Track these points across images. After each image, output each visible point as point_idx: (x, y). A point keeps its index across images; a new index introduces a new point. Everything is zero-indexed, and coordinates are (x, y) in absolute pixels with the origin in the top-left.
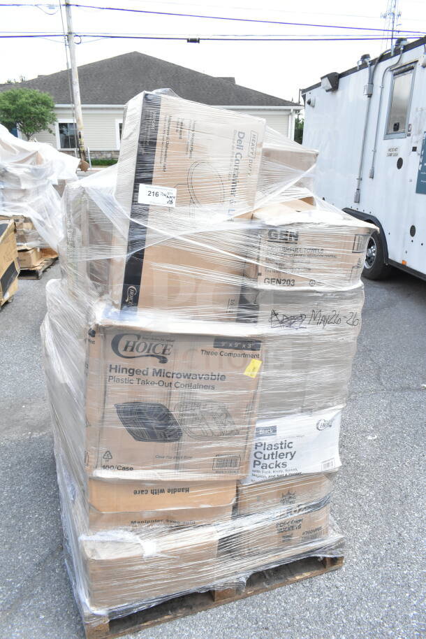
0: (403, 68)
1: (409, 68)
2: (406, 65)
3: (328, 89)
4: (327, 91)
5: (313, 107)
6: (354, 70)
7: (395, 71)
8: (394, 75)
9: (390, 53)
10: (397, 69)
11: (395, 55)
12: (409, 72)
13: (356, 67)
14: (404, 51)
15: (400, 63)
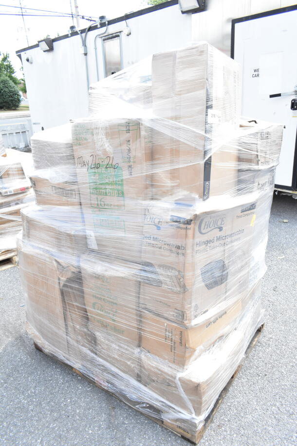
0: (111, 36)
1: (116, 36)
2: (112, 34)
3: (45, 50)
4: (44, 51)
5: (32, 63)
6: (66, 36)
7: (103, 38)
8: (104, 40)
9: (97, 25)
10: (105, 36)
11: (101, 27)
12: (117, 38)
13: (68, 35)
14: (108, 24)
15: (107, 32)
